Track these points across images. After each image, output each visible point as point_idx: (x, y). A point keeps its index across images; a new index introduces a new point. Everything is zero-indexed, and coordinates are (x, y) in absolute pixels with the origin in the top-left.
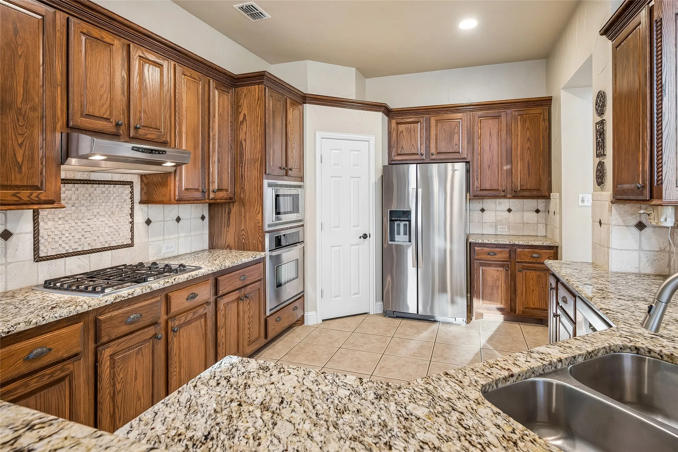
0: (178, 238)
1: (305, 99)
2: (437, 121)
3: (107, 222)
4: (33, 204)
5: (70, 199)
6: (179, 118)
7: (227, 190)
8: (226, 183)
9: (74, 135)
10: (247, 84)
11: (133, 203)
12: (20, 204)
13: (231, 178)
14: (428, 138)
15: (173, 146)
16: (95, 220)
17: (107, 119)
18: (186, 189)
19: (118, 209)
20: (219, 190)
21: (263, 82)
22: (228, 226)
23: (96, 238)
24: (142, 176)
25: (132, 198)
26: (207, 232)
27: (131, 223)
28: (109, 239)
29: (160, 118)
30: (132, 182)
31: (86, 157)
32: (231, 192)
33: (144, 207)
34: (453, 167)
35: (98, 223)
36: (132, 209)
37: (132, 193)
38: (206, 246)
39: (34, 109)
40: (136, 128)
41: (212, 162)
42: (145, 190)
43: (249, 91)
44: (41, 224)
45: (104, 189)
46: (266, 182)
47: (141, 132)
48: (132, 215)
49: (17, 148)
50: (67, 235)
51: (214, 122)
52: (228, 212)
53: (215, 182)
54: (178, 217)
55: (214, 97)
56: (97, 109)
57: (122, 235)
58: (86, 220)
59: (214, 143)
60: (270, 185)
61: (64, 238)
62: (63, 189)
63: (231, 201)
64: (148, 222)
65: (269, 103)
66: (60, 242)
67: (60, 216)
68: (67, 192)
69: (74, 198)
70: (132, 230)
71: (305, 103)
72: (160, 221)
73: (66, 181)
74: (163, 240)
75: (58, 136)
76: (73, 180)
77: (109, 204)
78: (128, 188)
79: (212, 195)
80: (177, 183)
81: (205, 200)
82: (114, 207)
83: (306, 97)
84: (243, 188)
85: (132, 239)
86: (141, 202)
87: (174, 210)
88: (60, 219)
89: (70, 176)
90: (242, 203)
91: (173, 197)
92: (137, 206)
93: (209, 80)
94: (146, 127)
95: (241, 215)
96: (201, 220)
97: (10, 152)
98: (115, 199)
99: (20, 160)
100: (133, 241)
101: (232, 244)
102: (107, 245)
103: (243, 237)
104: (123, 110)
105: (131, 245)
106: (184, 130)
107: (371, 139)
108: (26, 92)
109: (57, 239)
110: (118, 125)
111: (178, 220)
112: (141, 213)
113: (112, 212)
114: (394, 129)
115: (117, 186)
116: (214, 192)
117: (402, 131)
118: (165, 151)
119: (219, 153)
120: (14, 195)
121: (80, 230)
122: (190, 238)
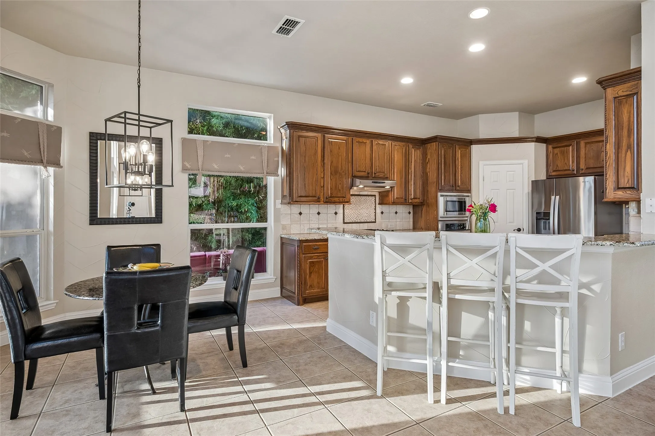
0: (396, 222)
1: (471, 142)
2: (586, 143)
3: (366, 211)
4: (343, 203)
5: (354, 202)
6: (393, 166)
7: (419, 199)
8: (418, 195)
9: (354, 179)
10: (429, 142)
11: (376, 204)
12: (340, 203)
13: (421, 192)
14: (578, 157)
15: (390, 179)
16: (362, 210)
17: (365, 172)
18: (396, 198)
19: (370, 207)
20: (414, 198)
21: (437, 141)
22: (421, 217)
23: (362, 217)
24: (379, 192)
25: (375, 202)
26: (412, 220)
27: (375, 212)
28: (366, 218)
29: (385, 167)
30: (375, 195)
31: (357, 186)
32: (421, 200)
33: (380, 206)
34: (584, 179)
35: (363, 212)
36: (375, 206)
37: (375, 200)
38: (411, 227)
39: (343, 172)
40: (375, 173)
41: (410, 185)
42: (380, 198)
43: (431, 145)
44: (345, 210)
45: (365, 198)
46: (439, 194)
47: (377, 175)
48: (375, 209)
49: (339, 185)
50: (353, 215)
51: (411, 165)
52: (421, 210)
53: (412, 195)
54: (396, 211)
55: (412, 152)
56: (361, 168)
57: (371, 217)
58: (359, 210)
59: (411, 175)
60: (442, 196)
61: (352, 216)
62: (351, 198)
63: (422, 204)
64: (382, 213)
65: (441, 151)
66: (351, 218)
67: (351, 208)
68: (353, 199)
69: (355, 201)
70: (375, 216)
71: (472, 145)
72: (388, 213)
73: (352, 195)
74: (389, 222)
75: (350, 179)
76: (354, 195)
77: (366, 204)
78: (373, 198)
79: (410, 201)
80: (392, 195)
81: (406, 203)
82: (368, 205)
83: (472, 141)
84: (428, 197)
85: (375, 219)
86: (379, 204)
87: (394, 208)
88: (350, 209)
89: (354, 193)
90: (428, 205)
91: (391, 201)
92: (377, 205)
93: (409, 145)
94: (379, 172)
95: (427, 212)
96: (408, 214)
97: (338, 186)
98: (368, 202)
99: (340, 189)
100: (376, 221)
101: (423, 227)
102: (366, 221)
103: (428, 223)
104: (370, 167)
105: (375, 222)
106: (396, 171)
107: (524, 162)
108: (341, 166)
109: (350, 216)
110: (368, 173)
111: (396, 213)
112: (379, 208)
113: (368, 208)
114: (551, 152)
115: (370, 197)
116: (411, 199)
117: (557, 154)
118: (385, 182)
119: (414, 180)
120: (339, 200)
121: (357, 214)
122: (402, 222)
